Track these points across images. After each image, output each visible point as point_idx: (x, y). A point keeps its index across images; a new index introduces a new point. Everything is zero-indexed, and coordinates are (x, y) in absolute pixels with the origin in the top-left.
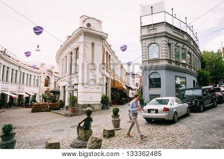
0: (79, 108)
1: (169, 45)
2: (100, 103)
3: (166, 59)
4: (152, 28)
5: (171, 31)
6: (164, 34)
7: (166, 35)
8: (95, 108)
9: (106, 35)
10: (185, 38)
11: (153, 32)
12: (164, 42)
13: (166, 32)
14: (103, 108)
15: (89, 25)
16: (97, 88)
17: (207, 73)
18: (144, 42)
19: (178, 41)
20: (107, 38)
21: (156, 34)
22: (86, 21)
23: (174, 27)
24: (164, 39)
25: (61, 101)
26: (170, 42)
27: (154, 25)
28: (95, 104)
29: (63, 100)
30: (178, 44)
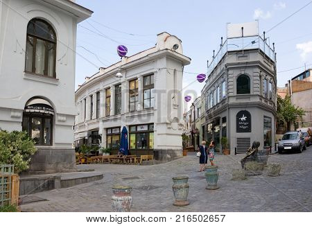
1: (260, 77)
2: (181, 148)
3: (258, 95)
4: (242, 55)
5: (262, 61)
6: (258, 64)
9: (189, 60)
10: (273, 69)
11: (243, 60)
12: (257, 74)
13: (259, 62)
15: (176, 46)
18: (230, 72)
20: (190, 63)
21: (247, 63)
23: (266, 55)
24: (257, 70)
26: (262, 73)
27: (244, 51)
28: (177, 150)
30: (267, 77)
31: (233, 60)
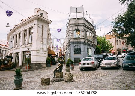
0: (33, 66)
1: (85, 30)
2: (46, 63)
3: (84, 38)
4: (76, 20)
5: (86, 23)
6: (83, 25)
7: (84, 25)
8: (43, 66)
10: (92, 28)
11: (77, 23)
12: (83, 29)
13: (84, 24)
14: (47, 66)
15: (42, 14)
16: (44, 53)
17: (100, 47)
18: (71, 28)
19: (89, 29)
20: (51, 23)
21: (78, 24)
22: (39, 11)
23: (88, 21)
24: (83, 27)
25: (13, 63)
26: (86, 29)
27: (77, 18)
28: (43, 64)
29: (15, 62)
30: (89, 31)
31: (72, 22)
